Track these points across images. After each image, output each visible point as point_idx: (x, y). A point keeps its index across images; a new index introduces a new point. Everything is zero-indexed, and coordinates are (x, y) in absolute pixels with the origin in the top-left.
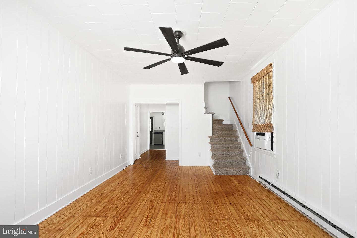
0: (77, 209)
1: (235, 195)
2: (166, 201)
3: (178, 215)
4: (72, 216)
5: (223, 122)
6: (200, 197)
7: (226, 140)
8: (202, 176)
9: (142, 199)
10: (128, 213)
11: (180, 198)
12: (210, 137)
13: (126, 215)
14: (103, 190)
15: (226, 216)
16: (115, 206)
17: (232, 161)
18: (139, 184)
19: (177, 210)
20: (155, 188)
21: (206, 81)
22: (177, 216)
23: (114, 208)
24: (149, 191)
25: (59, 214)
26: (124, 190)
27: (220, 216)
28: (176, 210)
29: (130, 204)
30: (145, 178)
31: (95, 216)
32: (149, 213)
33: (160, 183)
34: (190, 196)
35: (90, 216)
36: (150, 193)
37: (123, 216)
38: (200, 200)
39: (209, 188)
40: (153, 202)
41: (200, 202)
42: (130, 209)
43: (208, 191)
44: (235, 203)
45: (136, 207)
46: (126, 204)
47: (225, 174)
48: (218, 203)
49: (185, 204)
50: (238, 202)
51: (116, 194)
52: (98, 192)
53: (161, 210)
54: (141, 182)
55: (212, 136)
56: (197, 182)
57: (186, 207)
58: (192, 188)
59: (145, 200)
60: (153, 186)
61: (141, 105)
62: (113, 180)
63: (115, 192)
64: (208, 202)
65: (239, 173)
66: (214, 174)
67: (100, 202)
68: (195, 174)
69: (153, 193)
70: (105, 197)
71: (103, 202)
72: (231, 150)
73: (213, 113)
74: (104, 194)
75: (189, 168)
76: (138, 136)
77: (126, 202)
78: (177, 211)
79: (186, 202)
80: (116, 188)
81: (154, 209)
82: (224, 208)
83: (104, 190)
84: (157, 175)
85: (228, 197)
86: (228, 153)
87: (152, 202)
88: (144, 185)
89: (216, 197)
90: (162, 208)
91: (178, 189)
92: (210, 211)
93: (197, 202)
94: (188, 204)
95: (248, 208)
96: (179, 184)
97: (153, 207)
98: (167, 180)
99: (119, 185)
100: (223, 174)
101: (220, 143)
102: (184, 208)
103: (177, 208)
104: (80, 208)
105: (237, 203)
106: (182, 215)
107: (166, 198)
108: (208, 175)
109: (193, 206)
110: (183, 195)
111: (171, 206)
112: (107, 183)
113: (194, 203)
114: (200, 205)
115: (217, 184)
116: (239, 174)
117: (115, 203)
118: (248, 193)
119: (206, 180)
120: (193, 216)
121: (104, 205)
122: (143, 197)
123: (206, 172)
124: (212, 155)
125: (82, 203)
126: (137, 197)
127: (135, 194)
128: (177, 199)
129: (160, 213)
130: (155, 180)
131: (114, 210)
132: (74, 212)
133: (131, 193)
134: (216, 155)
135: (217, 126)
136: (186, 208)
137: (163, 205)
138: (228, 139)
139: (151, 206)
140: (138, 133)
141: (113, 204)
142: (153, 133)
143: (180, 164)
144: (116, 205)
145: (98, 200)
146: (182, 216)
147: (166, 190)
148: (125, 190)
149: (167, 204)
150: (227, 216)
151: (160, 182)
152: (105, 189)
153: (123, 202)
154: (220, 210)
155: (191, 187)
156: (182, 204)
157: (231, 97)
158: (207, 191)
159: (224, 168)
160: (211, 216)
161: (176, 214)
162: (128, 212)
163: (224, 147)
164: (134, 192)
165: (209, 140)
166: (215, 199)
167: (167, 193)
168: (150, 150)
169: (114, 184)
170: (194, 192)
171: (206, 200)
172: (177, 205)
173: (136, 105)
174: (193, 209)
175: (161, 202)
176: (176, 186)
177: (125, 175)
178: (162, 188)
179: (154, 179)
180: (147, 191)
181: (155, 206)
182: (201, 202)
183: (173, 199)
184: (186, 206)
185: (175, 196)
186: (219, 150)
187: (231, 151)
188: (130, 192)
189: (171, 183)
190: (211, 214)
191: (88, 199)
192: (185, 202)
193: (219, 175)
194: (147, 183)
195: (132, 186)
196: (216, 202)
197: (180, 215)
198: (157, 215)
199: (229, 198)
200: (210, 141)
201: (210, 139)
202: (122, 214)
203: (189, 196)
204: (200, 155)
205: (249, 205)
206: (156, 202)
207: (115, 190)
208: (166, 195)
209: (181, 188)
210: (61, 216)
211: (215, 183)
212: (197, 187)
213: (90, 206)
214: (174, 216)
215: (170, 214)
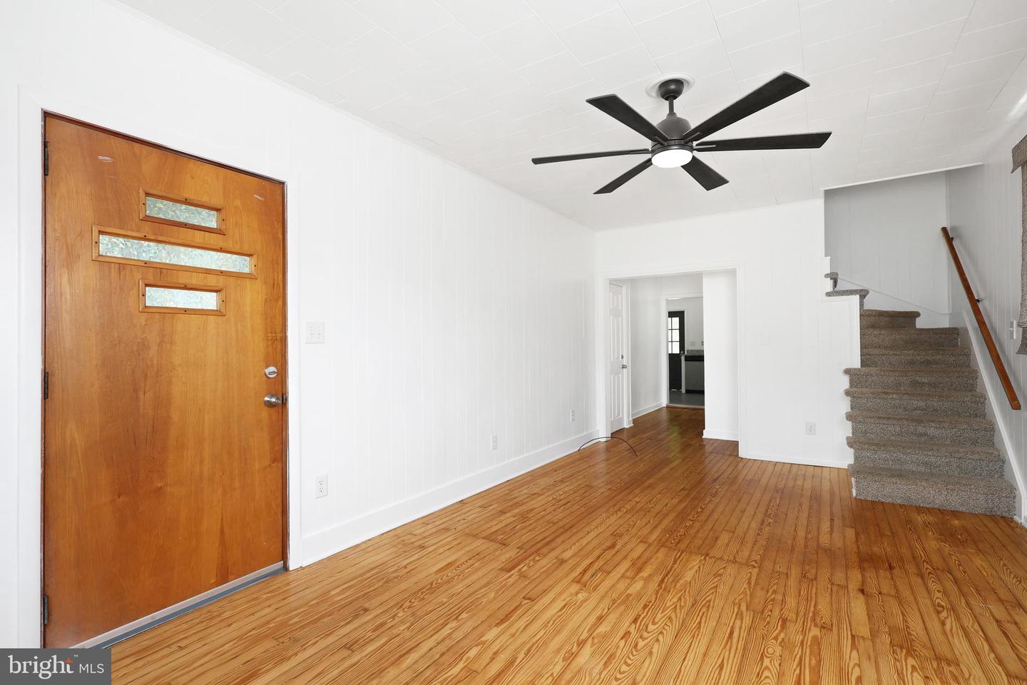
0: (459, 518)
1: (896, 571)
2: (654, 541)
3: (671, 579)
4: (447, 530)
5: (918, 319)
6: (761, 552)
7: (915, 384)
8: (802, 496)
9: (595, 524)
10: (550, 547)
11: (698, 542)
12: (847, 371)
13: (545, 550)
14: (516, 489)
15: (822, 617)
16: (530, 528)
17: (933, 459)
18: (602, 490)
19: (672, 567)
20: (639, 506)
21: (827, 188)
22: (666, 580)
23: (524, 531)
24: (619, 510)
25: (425, 521)
26: (562, 497)
27: (802, 614)
28: (669, 567)
29: (562, 530)
30: (625, 476)
31: (484, 538)
32: (599, 557)
33: (659, 496)
34: (729, 542)
35: (475, 536)
36: (620, 514)
37: (539, 549)
38: (757, 558)
39: (808, 532)
40: (619, 536)
41: (753, 563)
42: (559, 540)
43: (800, 542)
44: (885, 591)
45: (575, 538)
46: (555, 528)
47: (899, 502)
48: (816, 579)
49: (705, 559)
50: (898, 591)
51: (540, 504)
52: (507, 492)
53: (629, 558)
54: (609, 486)
55: (858, 370)
56: (777, 509)
57: (701, 567)
58: (750, 522)
59: (600, 529)
60: (637, 499)
61: (633, 282)
62: (547, 472)
63: (540, 498)
64: (783, 569)
65: (962, 505)
66: (854, 495)
67: (503, 512)
68: (781, 485)
69: (628, 516)
70: (517, 505)
71: (508, 515)
72: (933, 421)
73: (861, 290)
74: (515, 498)
75: (770, 468)
76: (624, 367)
77: (554, 524)
78: (673, 569)
79: (711, 555)
80: (545, 491)
81: (613, 552)
82: (831, 595)
83: (519, 490)
84: (660, 475)
85: (862, 570)
86: (921, 429)
87: (616, 535)
88: (614, 494)
89: (817, 562)
90: (635, 554)
91: (703, 518)
92: (775, 592)
93: (744, 562)
94: (713, 560)
95: (926, 619)
96: (711, 507)
97: (613, 546)
98: (682, 489)
99: (555, 484)
100: (890, 500)
101: (887, 393)
102: (696, 568)
103: (675, 562)
104: (463, 517)
105: (889, 595)
106: (681, 582)
107: (658, 534)
108: (826, 496)
109: (725, 567)
110: (710, 535)
111: (661, 555)
112: (531, 476)
113: (735, 562)
114: (750, 570)
115: (844, 525)
116: (961, 509)
117: (531, 522)
118: (959, 575)
119: (810, 507)
120: (713, 593)
121: (508, 521)
122: (598, 521)
123: (826, 486)
124: (851, 431)
125: (469, 509)
126: (584, 518)
127: (583, 509)
128: (686, 542)
129: (626, 565)
130: (649, 486)
131: (525, 534)
132: (450, 522)
133: (576, 507)
134: (866, 432)
135: (885, 336)
136: (701, 569)
137: (641, 548)
138: (925, 380)
139: (608, 544)
140: (622, 357)
141: (528, 523)
142: (683, 358)
143: (744, 452)
144: (532, 526)
145: (500, 509)
146: (678, 585)
147: (666, 515)
148: (565, 498)
149: (651, 548)
150: (826, 619)
151: (660, 494)
152: (521, 489)
153: (548, 522)
154: (811, 597)
155: (745, 521)
156: (694, 557)
157: (954, 228)
158: (794, 539)
159: (894, 480)
160: (770, 607)
161: (667, 575)
162: (553, 545)
163: (905, 409)
164: (582, 507)
165: (845, 382)
166: (815, 565)
167: (666, 522)
168: (667, 407)
169: (544, 482)
170: (751, 533)
171: (777, 562)
172: (679, 558)
173: (616, 283)
174: (720, 575)
175: (639, 540)
176: (699, 510)
177: (578, 463)
178: (658, 508)
179: (647, 484)
180: (616, 508)
181: (617, 547)
182: (756, 563)
183: (674, 540)
184: (704, 564)
185: (685, 535)
186: (879, 418)
187: (933, 425)
188: (573, 505)
189: (688, 500)
190: (773, 600)
191: (483, 502)
192: (707, 555)
193: (872, 502)
194: (622, 491)
195: (583, 491)
196: (811, 575)
197: (675, 581)
198: (615, 567)
199: (867, 575)
200: (851, 386)
201: (850, 380)
202: (539, 545)
203: (726, 541)
204: (811, 429)
205: (940, 609)
206: (626, 538)
207: (542, 495)
208: (662, 526)
209: (715, 516)
210: (428, 524)
211: (837, 522)
212: (766, 523)
213: (483, 517)
214: (657, 579)
215: (649, 573)
